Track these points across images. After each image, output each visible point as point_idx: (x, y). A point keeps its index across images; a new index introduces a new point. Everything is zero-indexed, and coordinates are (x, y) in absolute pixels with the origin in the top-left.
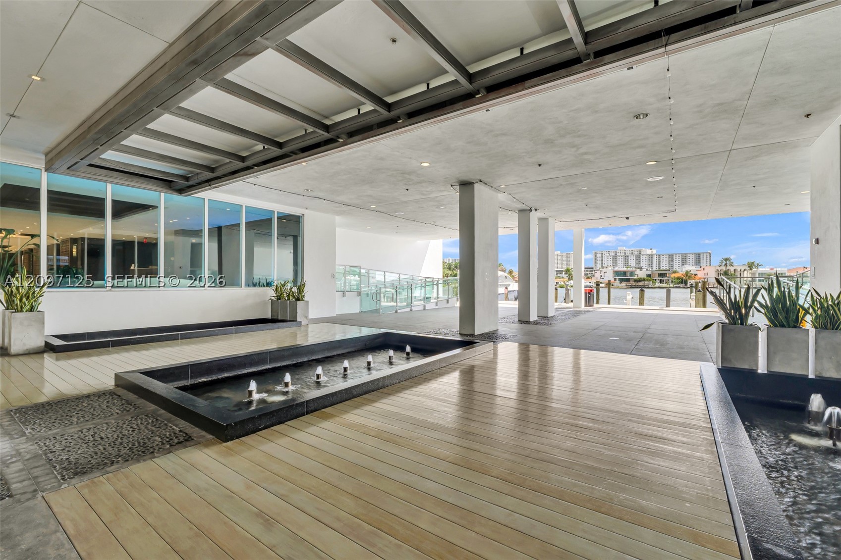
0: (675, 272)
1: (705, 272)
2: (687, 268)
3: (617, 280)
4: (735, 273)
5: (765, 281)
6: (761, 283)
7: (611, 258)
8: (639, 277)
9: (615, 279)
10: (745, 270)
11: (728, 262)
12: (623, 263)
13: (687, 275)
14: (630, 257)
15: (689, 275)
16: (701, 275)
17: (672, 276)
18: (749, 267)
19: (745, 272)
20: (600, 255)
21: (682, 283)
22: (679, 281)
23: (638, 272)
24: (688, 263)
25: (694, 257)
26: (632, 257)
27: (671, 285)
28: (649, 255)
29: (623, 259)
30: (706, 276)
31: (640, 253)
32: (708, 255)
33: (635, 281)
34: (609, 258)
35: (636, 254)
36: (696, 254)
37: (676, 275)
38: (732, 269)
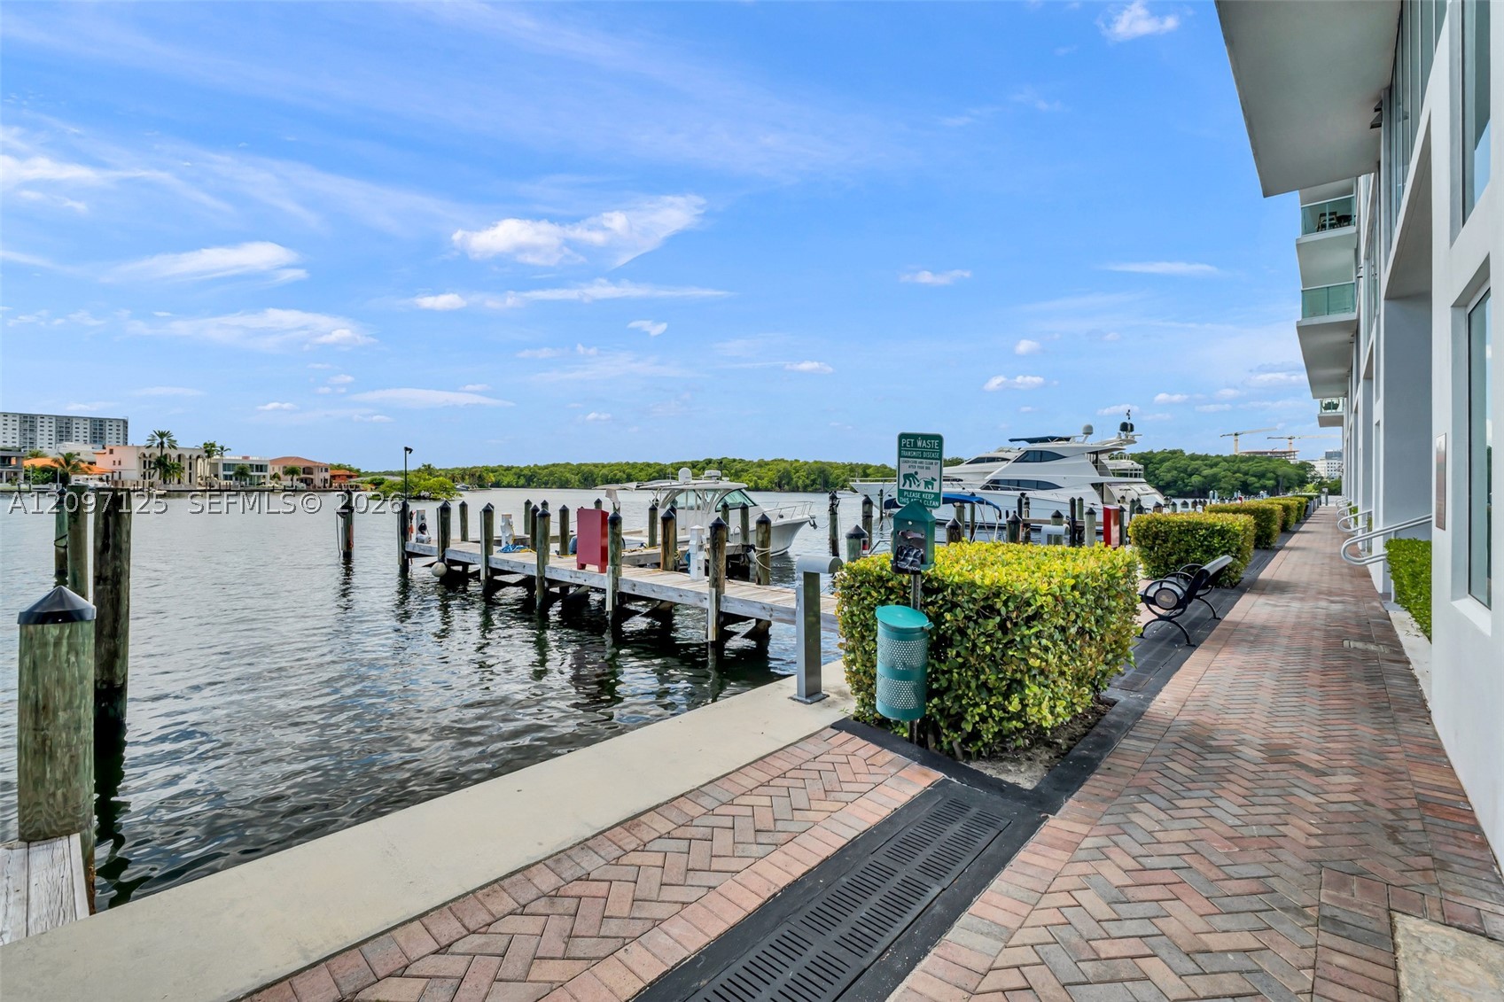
0: (36, 455)
1: (116, 457)
2: (69, 447)
4: (179, 461)
5: (234, 478)
6: (228, 482)
10: (198, 457)
11: (165, 439)
13: (68, 463)
15: (73, 462)
16: (104, 463)
17: (27, 463)
18: (206, 451)
19: (200, 460)
21: (54, 481)
22: (46, 475)
24: (74, 438)
25: (88, 426)
27: (24, 487)
30: (117, 467)
32: (121, 424)
36: (93, 420)
37: (39, 463)
38: (174, 454)
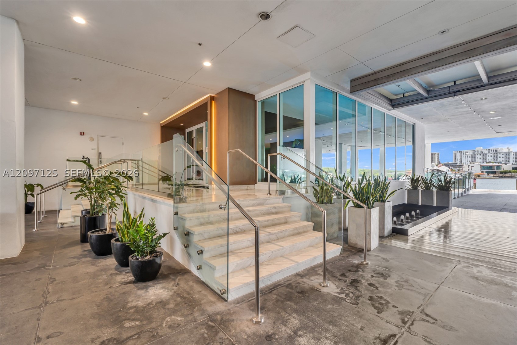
3: (485, 172)
7: (471, 156)
8: (504, 170)
9: (482, 172)
12: (481, 159)
14: (488, 155)
20: (460, 154)
23: (503, 166)
26: (490, 155)
28: (506, 153)
29: (481, 156)
31: (496, 151)
33: (501, 173)
34: (469, 156)
35: (493, 152)
